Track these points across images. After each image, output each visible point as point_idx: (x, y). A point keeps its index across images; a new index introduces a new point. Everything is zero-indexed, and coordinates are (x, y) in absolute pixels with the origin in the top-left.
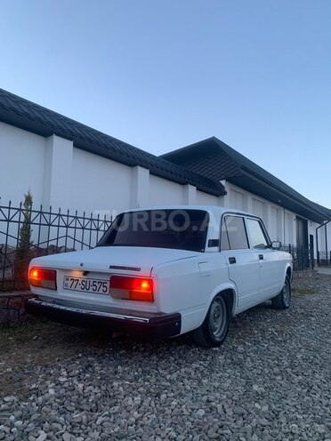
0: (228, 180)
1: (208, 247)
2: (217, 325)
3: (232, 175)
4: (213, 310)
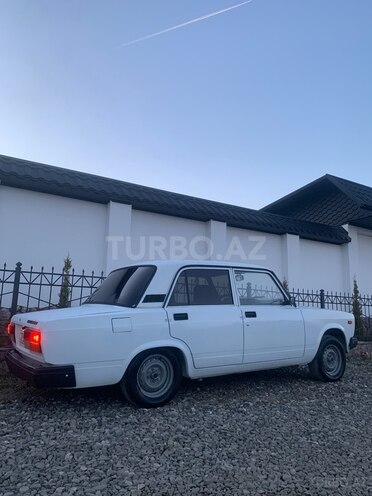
0: (352, 223)
1: (144, 302)
2: (156, 385)
3: (356, 217)
4: (146, 369)
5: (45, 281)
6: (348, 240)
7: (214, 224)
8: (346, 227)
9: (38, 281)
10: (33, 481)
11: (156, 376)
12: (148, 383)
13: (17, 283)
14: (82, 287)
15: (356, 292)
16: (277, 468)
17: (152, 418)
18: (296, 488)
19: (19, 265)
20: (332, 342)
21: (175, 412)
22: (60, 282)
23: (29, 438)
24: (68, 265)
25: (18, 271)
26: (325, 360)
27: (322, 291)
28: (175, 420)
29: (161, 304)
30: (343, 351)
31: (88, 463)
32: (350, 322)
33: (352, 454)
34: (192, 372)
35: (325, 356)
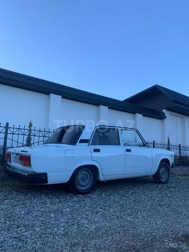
1: (79, 142)
2: (84, 183)
3: (169, 106)
4: (80, 176)
5: (20, 133)
6: (165, 117)
7: (102, 107)
8: (164, 111)
9: (17, 133)
10: (41, 226)
11: (85, 179)
12: (81, 182)
13: (6, 133)
14: (39, 136)
15: (169, 142)
16: (152, 219)
17: (85, 199)
18: (165, 228)
19: (7, 124)
20: (164, 165)
21: (95, 196)
22: (27, 134)
23: (29, 207)
24: (31, 125)
25: (7, 127)
26: (161, 173)
27: (154, 141)
28: (96, 200)
29: (87, 144)
30: (168, 170)
31: (64, 218)
32: (172, 156)
33: (183, 214)
34: (102, 178)
35: (161, 172)
